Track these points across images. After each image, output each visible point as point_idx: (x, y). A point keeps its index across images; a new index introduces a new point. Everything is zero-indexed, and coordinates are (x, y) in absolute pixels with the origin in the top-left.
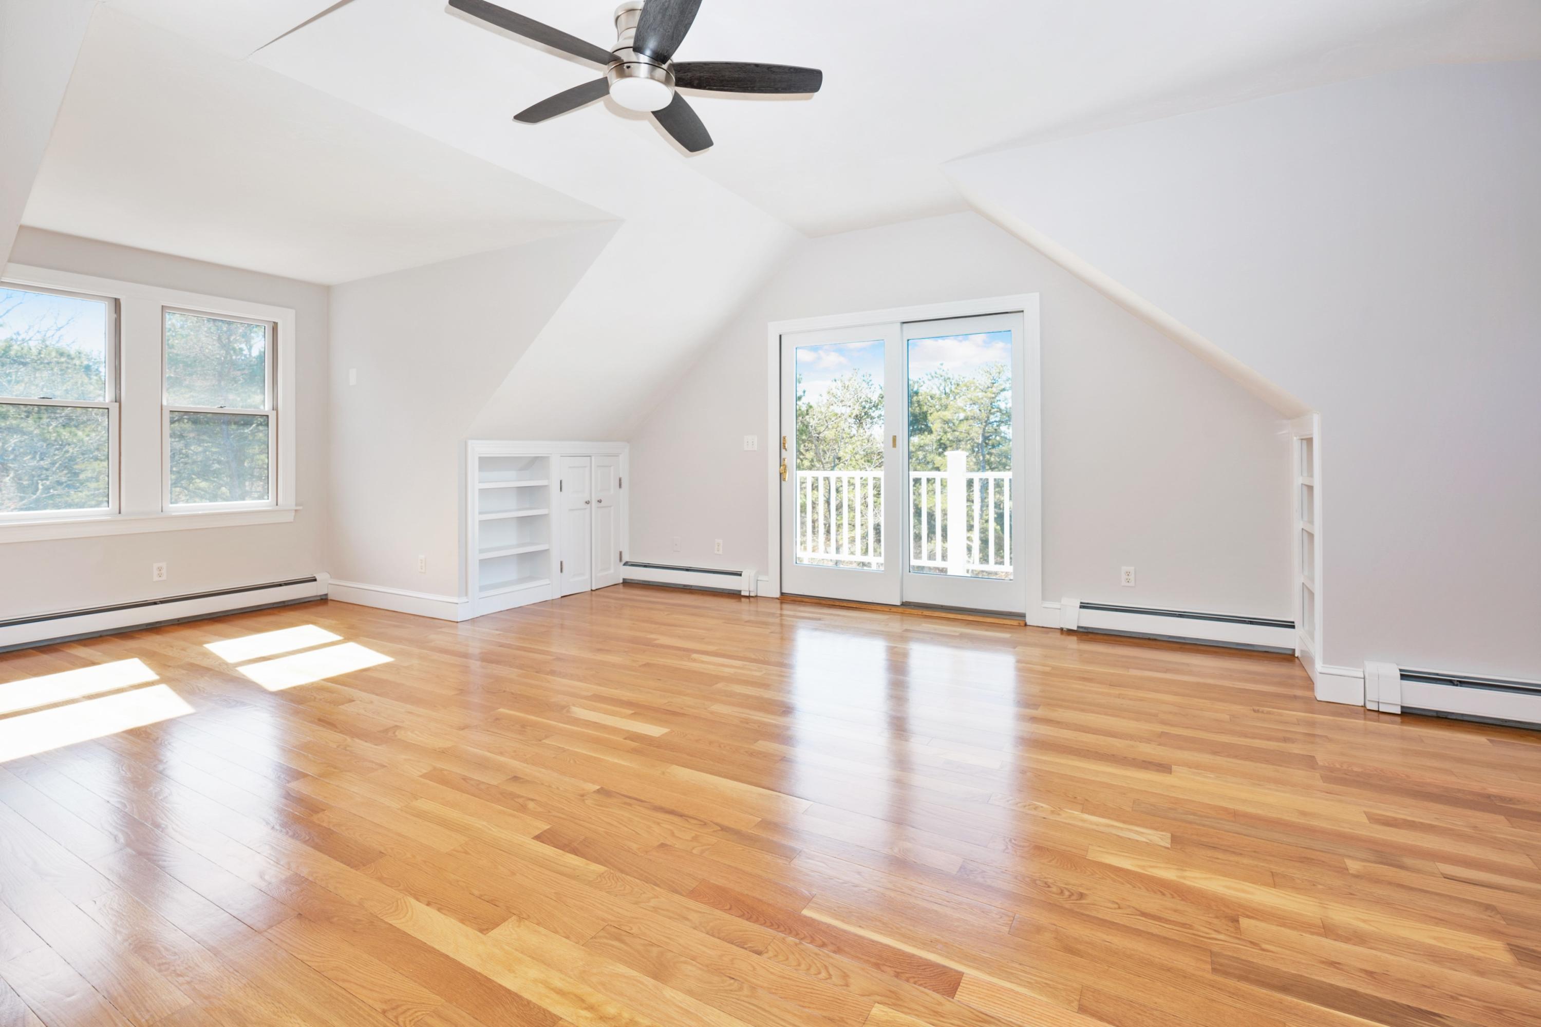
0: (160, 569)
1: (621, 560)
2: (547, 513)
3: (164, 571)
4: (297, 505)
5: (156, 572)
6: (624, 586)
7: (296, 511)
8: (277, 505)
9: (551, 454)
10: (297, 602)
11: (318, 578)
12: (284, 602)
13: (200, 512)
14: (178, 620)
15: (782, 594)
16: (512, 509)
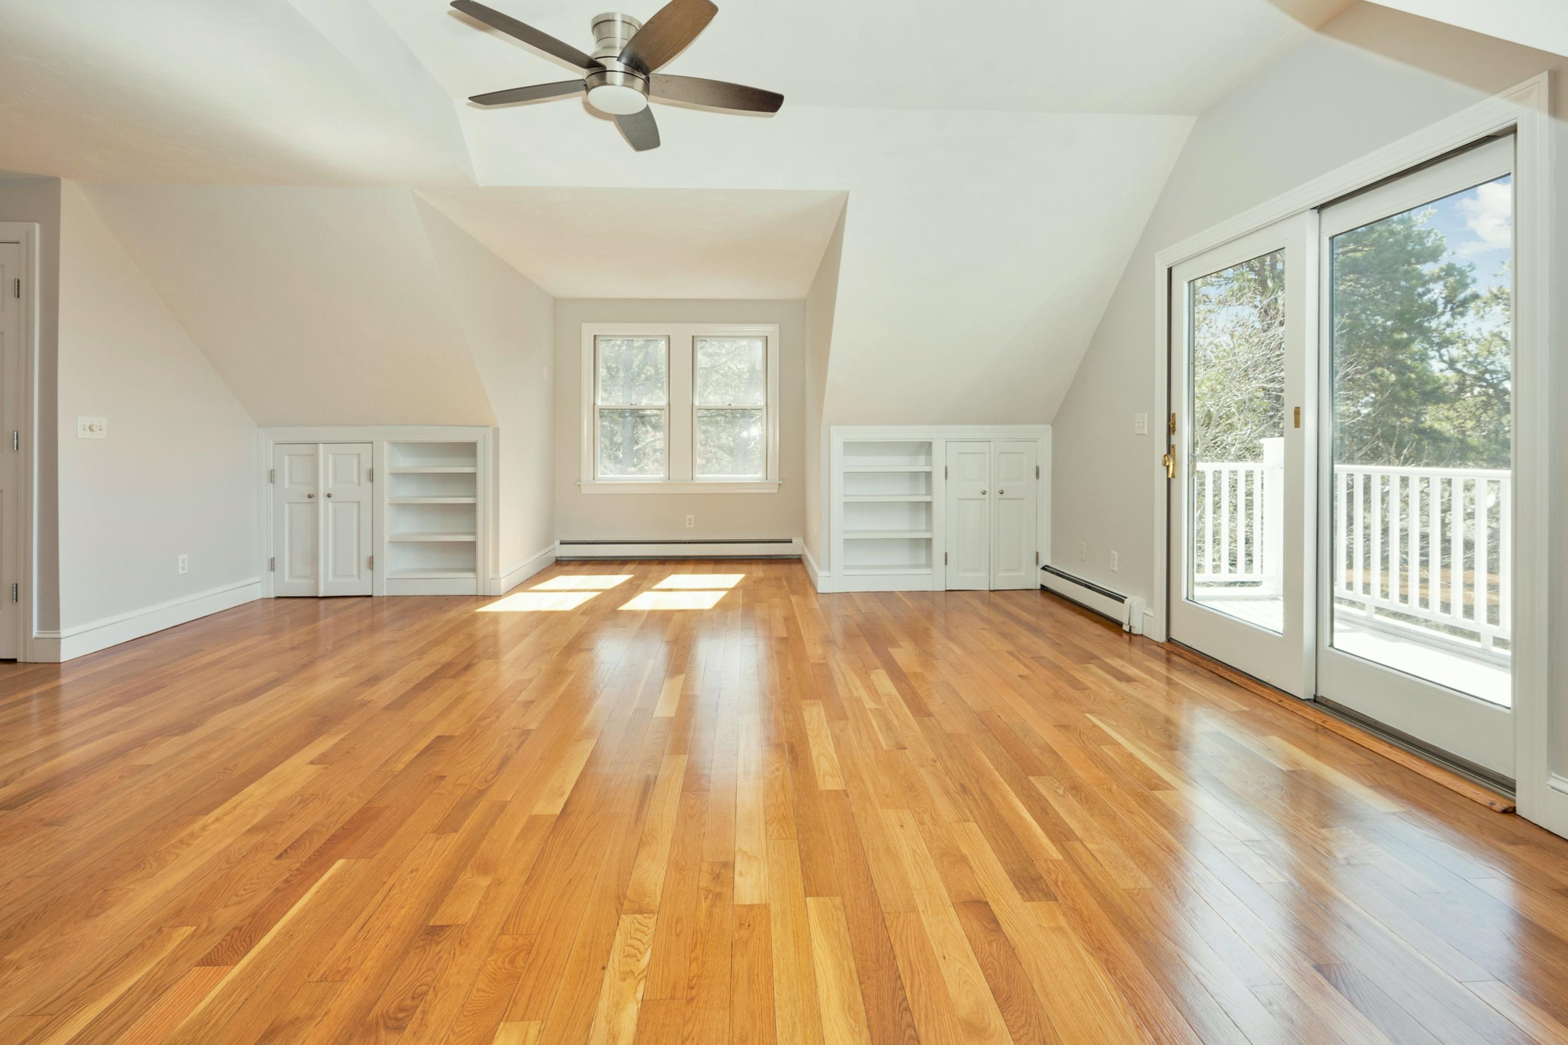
0: (690, 520)
1: (1037, 562)
2: (930, 500)
3: (692, 522)
4: (779, 480)
5: (688, 522)
6: (1042, 593)
7: (779, 484)
8: (767, 479)
9: (933, 439)
10: (781, 558)
11: (793, 541)
12: (770, 556)
13: (712, 482)
14: (701, 557)
15: (1169, 640)
16: (902, 493)
